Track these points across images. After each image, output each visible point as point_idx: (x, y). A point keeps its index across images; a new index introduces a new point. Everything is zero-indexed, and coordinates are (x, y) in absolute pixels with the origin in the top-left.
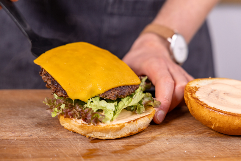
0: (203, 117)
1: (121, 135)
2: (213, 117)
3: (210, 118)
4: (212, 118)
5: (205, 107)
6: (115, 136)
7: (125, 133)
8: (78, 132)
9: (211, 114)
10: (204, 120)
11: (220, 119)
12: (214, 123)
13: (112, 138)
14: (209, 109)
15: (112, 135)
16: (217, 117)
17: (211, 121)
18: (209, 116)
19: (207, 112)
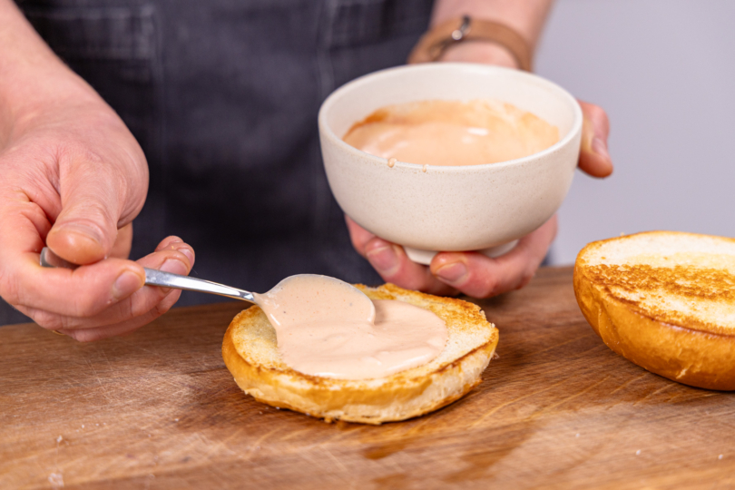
0: (654, 350)
1: (422, 409)
2: (687, 347)
3: (677, 351)
4: (684, 350)
5: (663, 324)
6: (404, 413)
7: (432, 401)
8: (302, 409)
9: (680, 341)
10: (659, 357)
11: (707, 352)
12: (690, 365)
13: (397, 417)
14: (675, 327)
15: (397, 410)
16: (698, 348)
17: (681, 359)
18: (676, 347)
19: (669, 337)
